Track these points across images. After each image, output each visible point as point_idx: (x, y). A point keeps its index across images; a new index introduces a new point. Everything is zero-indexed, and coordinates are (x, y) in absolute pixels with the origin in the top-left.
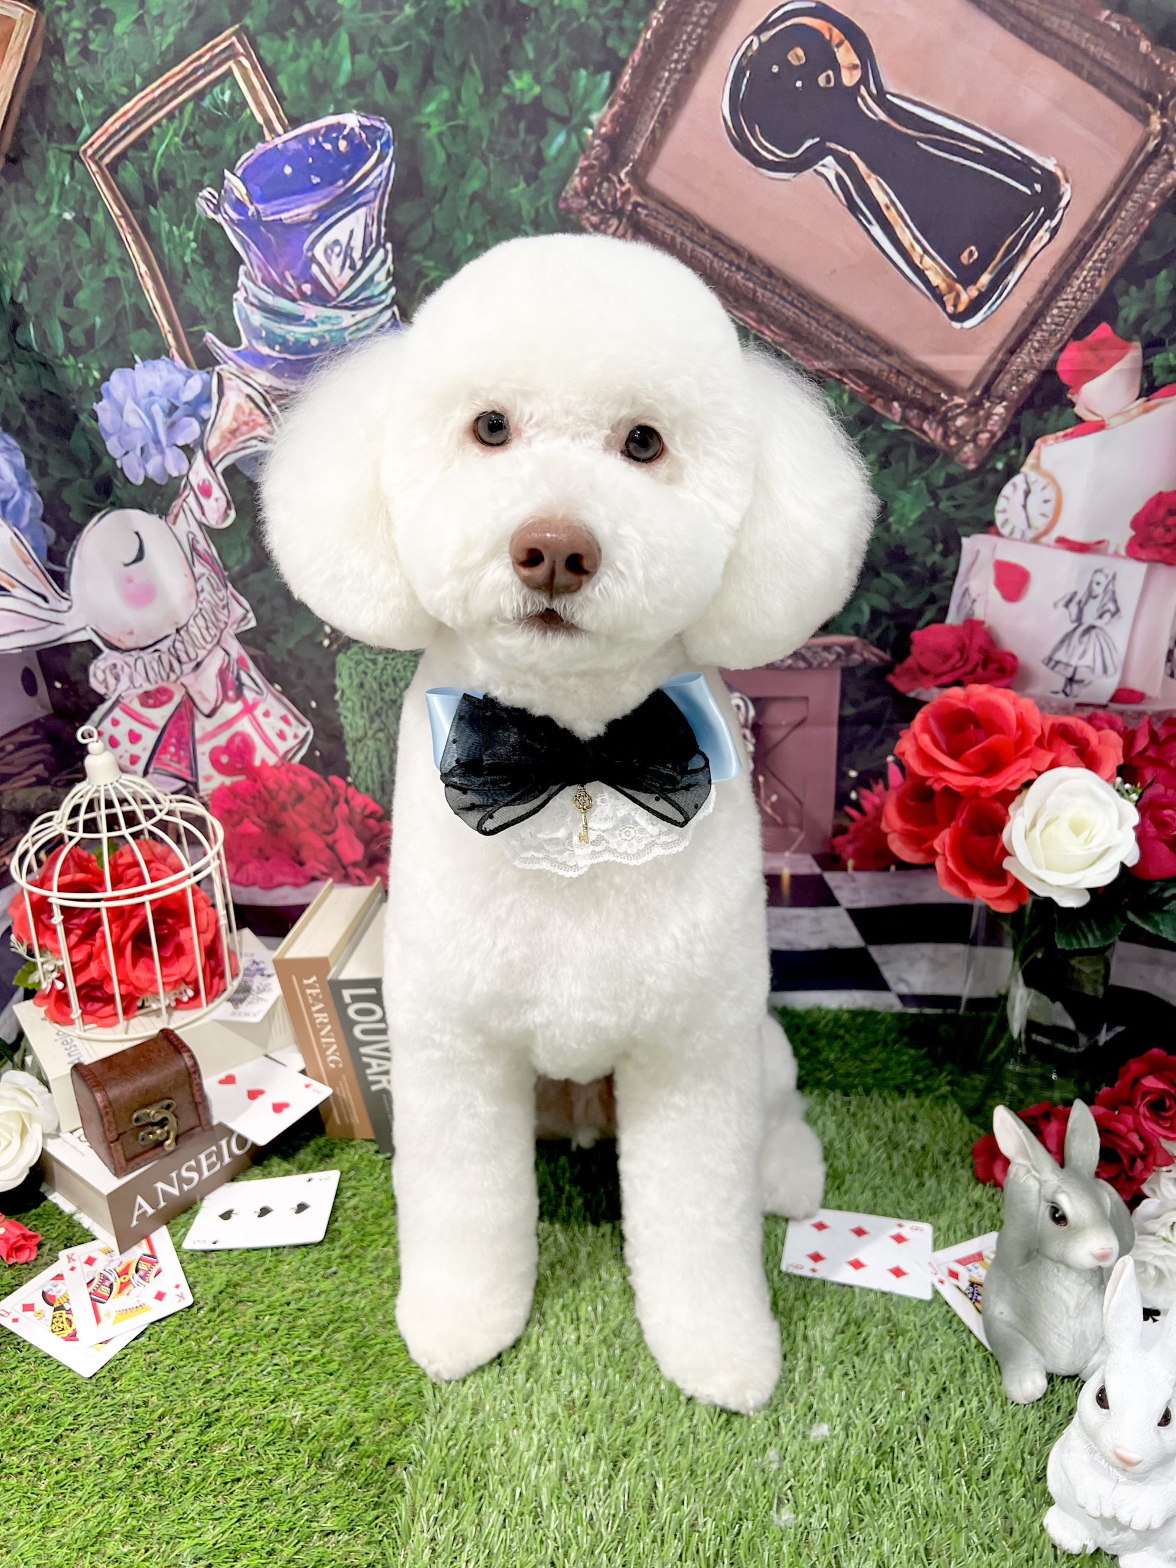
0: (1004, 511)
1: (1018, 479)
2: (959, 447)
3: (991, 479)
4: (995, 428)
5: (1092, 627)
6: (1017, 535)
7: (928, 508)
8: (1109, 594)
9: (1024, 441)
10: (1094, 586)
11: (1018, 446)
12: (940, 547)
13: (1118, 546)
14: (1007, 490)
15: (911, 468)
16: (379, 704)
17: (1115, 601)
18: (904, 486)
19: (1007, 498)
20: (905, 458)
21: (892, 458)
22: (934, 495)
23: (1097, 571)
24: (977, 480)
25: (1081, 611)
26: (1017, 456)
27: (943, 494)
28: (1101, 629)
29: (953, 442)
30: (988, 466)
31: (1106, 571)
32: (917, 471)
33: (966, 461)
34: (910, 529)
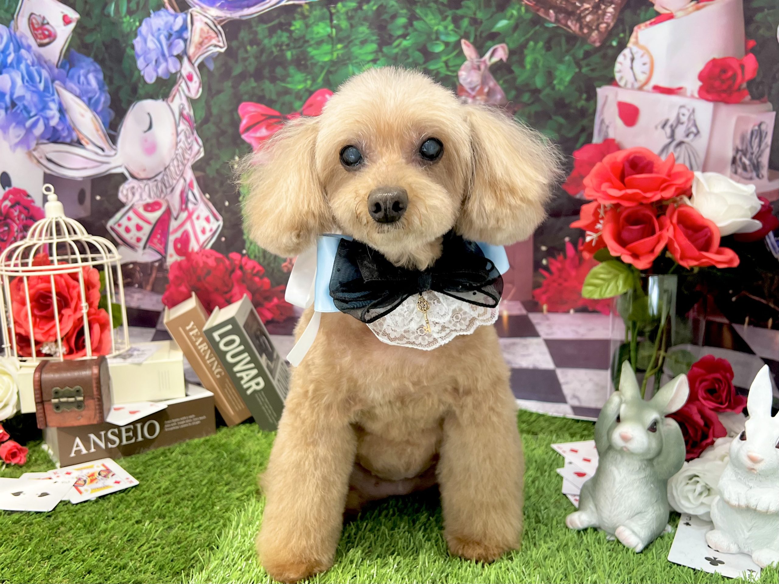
0: (620, 71)
1: (626, 51)
2: (589, 34)
3: (610, 52)
4: (609, 21)
6: (629, 86)
7: (576, 73)
9: (627, 28)
11: (624, 31)
12: (584, 96)
13: (692, 91)
14: (620, 58)
15: (563, 50)
18: (561, 61)
19: (621, 63)
20: (559, 44)
21: (553, 44)
22: (578, 64)
24: (600, 53)
26: (624, 38)
27: (583, 63)
29: (585, 31)
30: (608, 44)
32: (567, 51)
33: (594, 42)
34: (566, 87)
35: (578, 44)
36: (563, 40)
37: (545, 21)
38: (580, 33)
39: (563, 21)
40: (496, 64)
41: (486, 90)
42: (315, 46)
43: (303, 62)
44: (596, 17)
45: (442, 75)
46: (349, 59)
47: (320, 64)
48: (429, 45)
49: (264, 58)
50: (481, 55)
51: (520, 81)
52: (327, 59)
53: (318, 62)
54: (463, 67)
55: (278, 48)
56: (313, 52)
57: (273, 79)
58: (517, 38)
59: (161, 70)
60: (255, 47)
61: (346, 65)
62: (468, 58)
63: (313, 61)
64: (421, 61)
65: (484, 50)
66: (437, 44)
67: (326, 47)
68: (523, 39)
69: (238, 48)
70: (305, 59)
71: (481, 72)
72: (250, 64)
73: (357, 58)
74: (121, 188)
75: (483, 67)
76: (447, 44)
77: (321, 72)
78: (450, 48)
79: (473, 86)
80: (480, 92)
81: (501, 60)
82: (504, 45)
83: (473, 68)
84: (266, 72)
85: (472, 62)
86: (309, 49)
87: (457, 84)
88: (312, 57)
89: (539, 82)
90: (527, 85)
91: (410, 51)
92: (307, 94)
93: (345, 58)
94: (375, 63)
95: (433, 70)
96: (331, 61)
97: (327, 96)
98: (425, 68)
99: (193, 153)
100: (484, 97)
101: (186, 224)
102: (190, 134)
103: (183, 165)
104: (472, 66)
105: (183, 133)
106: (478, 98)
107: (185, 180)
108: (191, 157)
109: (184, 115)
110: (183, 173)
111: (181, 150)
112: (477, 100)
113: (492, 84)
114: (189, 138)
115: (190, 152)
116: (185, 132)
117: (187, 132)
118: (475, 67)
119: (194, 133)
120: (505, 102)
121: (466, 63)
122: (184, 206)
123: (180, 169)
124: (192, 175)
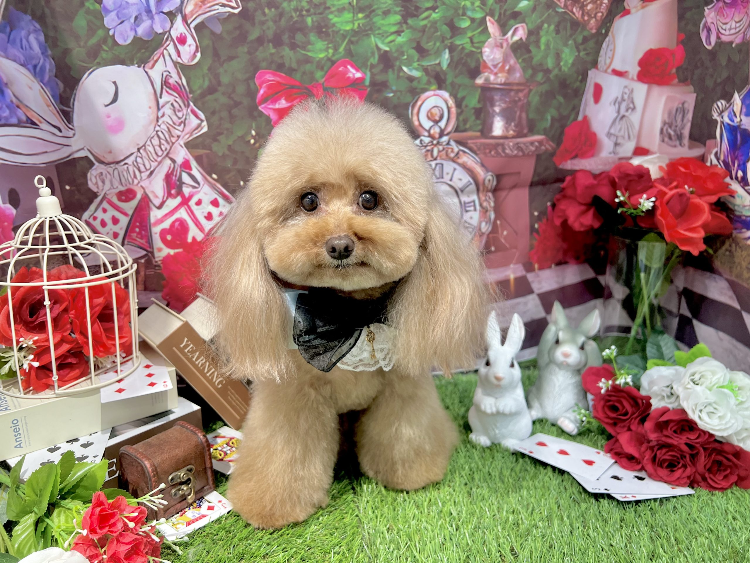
2: (589, 21)
3: (600, 38)
4: (604, 11)
7: (576, 56)
9: (612, 18)
11: (610, 21)
13: (633, 75)
14: (604, 45)
15: (568, 34)
20: (565, 28)
21: (561, 29)
22: (578, 48)
24: (595, 39)
27: (581, 47)
29: (586, 18)
30: (600, 32)
32: (571, 36)
33: (592, 29)
34: (569, 69)
35: (580, 29)
36: (569, 25)
37: (557, 5)
38: (582, 20)
39: (570, 8)
40: (517, 42)
41: (507, 68)
42: (336, 13)
43: (324, 30)
44: (595, 6)
45: (467, 51)
46: (371, 29)
47: (342, 32)
48: (455, 20)
49: (283, 22)
50: (504, 33)
51: (536, 60)
52: (348, 27)
53: (340, 30)
54: (486, 44)
55: (298, 13)
56: (334, 19)
57: (293, 46)
58: (534, 19)
59: (141, 31)
60: (273, 10)
61: (368, 35)
62: (492, 35)
63: (334, 29)
64: (448, 35)
65: (507, 28)
66: (463, 19)
67: (348, 16)
68: (540, 21)
69: (256, 10)
70: (326, 26)
71: (503, 50)
72: (268, 28)
73: (379, 29)
74: (89, 175)
75: (505, 45)
76: (473, 20)
77: (343, 41)
78: (475, 24)
79: (495, 63)
80: (502, 69)
81: (521, 39)
82: (524, 25)
83: (497, 46)
84: (285, 38)
85: (495, 39)
86: (331, 16)
87: (481, 60)
88: (334, 25)
89: (550, 63)
90: (541, 65)
91: (438, 24)
92: (329, 64)
93: (367, 28)
94: (400, 35)
95: (459, 45)
96: (353, 30)
97: (349, 67)
98: (451, 43)
99: (188, 129)
100: (505, 74)
101: (179, 212)
102: (180, 106)
103: (168, 143)
104: (495, 43)
105: (169, 106)
106: (500, 75)
107: (174, 161)
108: (184, 133)
109: (169, 84)
110: (168, 153)
111: (163, 127)
112: (498, 77)
113: (512, 61)
114: (179, 111)
115: (181, 128)
116: (172, 104)
117: (176, 104)
118: (498, 44)
119: (189, 105)
120: (523, 80)
121: (490, 40)
122: (173, 192)
123: (164, 149)
124: (186, 154)
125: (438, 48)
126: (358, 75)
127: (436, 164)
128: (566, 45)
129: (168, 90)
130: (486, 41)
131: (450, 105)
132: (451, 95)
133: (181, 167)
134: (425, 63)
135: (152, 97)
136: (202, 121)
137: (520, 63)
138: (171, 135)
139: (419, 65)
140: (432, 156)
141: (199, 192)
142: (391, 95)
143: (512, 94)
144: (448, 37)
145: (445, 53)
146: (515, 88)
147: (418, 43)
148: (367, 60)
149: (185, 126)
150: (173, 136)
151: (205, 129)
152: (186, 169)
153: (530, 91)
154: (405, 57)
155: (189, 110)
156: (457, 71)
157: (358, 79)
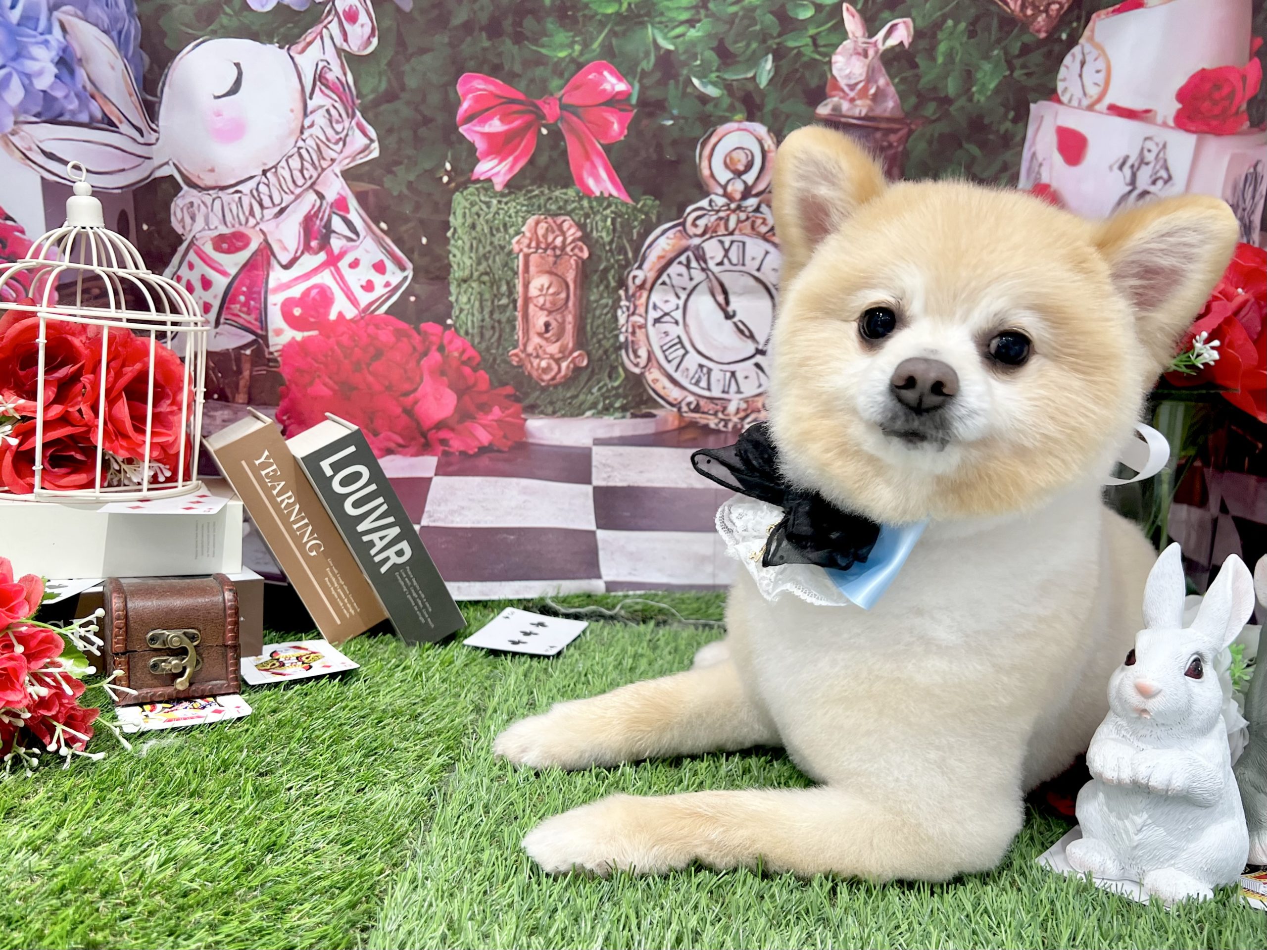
0: (1064, 80)
2: (1034, 17)
3: (1057, 48)
5: (1145, 193)
6: (1075, 102)
7: (1005, 77)
8: (1161, 163)
9: (1083, 14)
10: (1146, 152)
11: (1079, 19)
12: (1011, 114)
13: (1165, 117)
14: (1067, 60)
15: (993, 38)
16: (488, 248)
17: (1167, 169)
19: (1067, 68)
20: (988, 29)
21: (979, 28)
22: (1010, 64)
23: (1146, 139)
24: (1045, 49)
25: (1134, 176)
26: (1076, 29)
27: (1017, 62)
28: (1154, 194)
29: (1029, 12)
30: (1055, 36)
31: (1156, 139)
32: (998, 41)
33: (1039, 31)
34: (988, 98)
35: (1016, 31)
36: (995, 23)
38: (1021, 15)
41: (872, 91)
43: (570, 13)
45: (805, 59)
46: (648, 14)
47: (599, 17)
48: (789, 6)
50: (871, 32)
51: (925, 81)
52: (611, 10)
53: (596, 14)
54: (840, 47)
57: (519, 38)
58: (930, 11)
61: (643, 24)
62: (850, 35)
63: (587, 11)
64: (775, 31)
65: (877, 23)
66: (802, 5)
68: (939, 14)
70: (575, 7)
71: (867, 61)
73: (662, 14)
74: (173, 207)
75: (871, 53)
76: (819, 8)
77: (600, 31)
78: (823, 15)
79: (853, 82)
81: (901, 43)
82: (908, 20)
83: (859, 54)
84: (508, 24)
85: (856, 42)
88: (586, 6)
89: (952, 87)
90: (935, 89)
91: (758, 12)
92: (573, 67)
93: (642, 12)
94: (694, 27)
95: (793, 49)
96: (618, 14)
97: (606, 73)
98: (778, 44)
99: (349, 151)
100: (868, 102)
101: (320, 275)
102: (340, 115)
103: (316, 168)
104: (855, 49)
105: (323, 111)
106: (858, 102)
107: (321, 196)
108: (342, 155)
109: (327, 80)
110: (313, 184)
111: (311, 142)
112: (856, 106)
113: (882, 81)
114: (338, 122)
115: (338, 148)
116: (328, 111)
117: (333, 111)
118: (860, 50)
119: (354, 115)
120: (899, 114)
121: (845, 43)
122: (314, 244)
123: (307, 176)
124: (343, 188)
125: (754, 51)
126: (621, 87)
127: (732, 242)
128: (986, 57)
129: (323, 88)
130: (841, 43)
131: (766, 147)
132: (769, 131)
133: (331, 207)
134: (729, 76)
135: (297, 95)
136: (372, 141)
137: (895, 86)
138: (321, 156)
139: (718, 77)
140: (726, 228)
141: (356, 248)
142: (670, 122)
143: (878, 135)
144: (775, 35)
145: (766, 61)
146: (883, 125)
147: (721, 42)
148: (637, 64)
149: (344, 145)
150: (324, 159)
151: (375, 154)
152: (340, 210)
153: (911, 132)
154: (698, 62)
155: (354, 123)
156: (785, 91)
157: (619, 93)
